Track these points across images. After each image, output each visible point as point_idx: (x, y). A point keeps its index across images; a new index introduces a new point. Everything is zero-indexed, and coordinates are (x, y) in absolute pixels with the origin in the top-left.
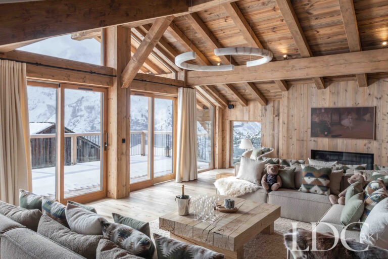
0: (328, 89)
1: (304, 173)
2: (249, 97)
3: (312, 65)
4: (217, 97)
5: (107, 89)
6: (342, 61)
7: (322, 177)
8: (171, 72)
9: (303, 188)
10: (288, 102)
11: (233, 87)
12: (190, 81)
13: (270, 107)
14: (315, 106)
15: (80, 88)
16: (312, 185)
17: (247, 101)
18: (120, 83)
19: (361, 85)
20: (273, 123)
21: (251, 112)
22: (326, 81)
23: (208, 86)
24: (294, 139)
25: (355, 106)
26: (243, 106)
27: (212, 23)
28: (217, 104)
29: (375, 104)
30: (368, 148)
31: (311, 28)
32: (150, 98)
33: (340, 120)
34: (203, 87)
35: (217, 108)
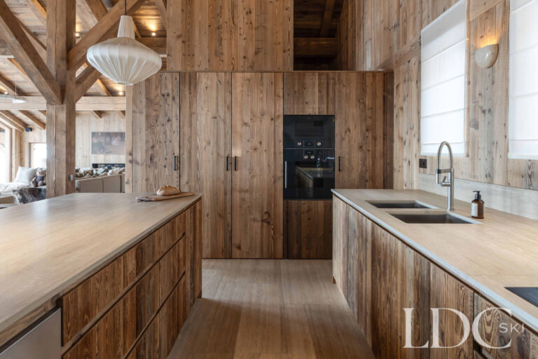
0: (103, 119)
4: (11, 120)
17: (43, 125)
22: (101, 113)
24: (80, 156)
26: (40, 129)
35: (14, 131)
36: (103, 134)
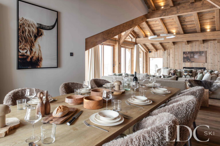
0: (189, 45)
1: (184, 72)
2: (158, 48)
3: (184, 37)
4: (145, 48)
5: (114, 45)
6: (195, 36)
7: (190, 72)
8: (129, 39)
9: (184, 76)
10: (174, 50)
11: (153, 45)
12: (137, 42)
13: (166, 52)
14: (184, 51)
15: (107, 45)
16: (187, 75)
17: (157, 49)
18: (119, 44)
19: (201, 44)
20: (167, 58)
21: (158, 54)
22: (189, 42)
23: (143, 44)
24: (177, 64)
25: (199, 51)
26: (155, 51)
27: (150, 22)
28: (145, 51)
29: (206, 50)
30: (204, 66)
31: (184, 25)
32: (124, 49)
33: (194, 56)
34: (141, 44)
35: (144, 53)
36: (189, 52)
